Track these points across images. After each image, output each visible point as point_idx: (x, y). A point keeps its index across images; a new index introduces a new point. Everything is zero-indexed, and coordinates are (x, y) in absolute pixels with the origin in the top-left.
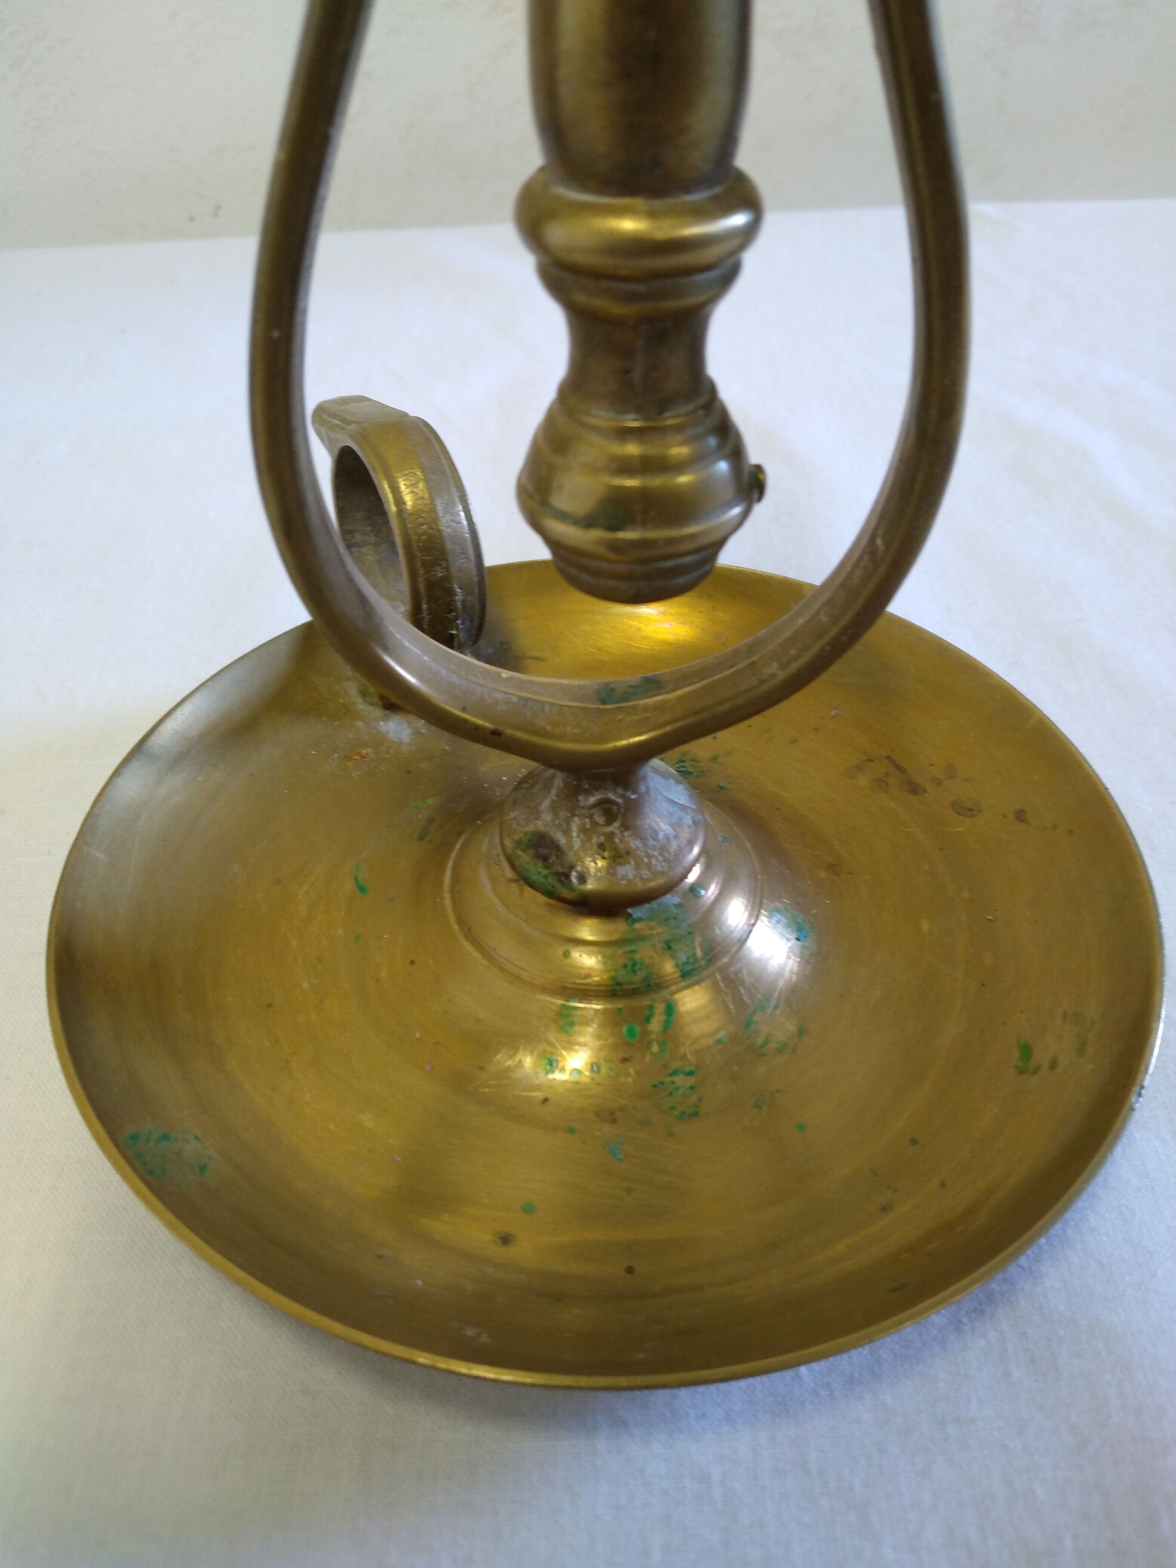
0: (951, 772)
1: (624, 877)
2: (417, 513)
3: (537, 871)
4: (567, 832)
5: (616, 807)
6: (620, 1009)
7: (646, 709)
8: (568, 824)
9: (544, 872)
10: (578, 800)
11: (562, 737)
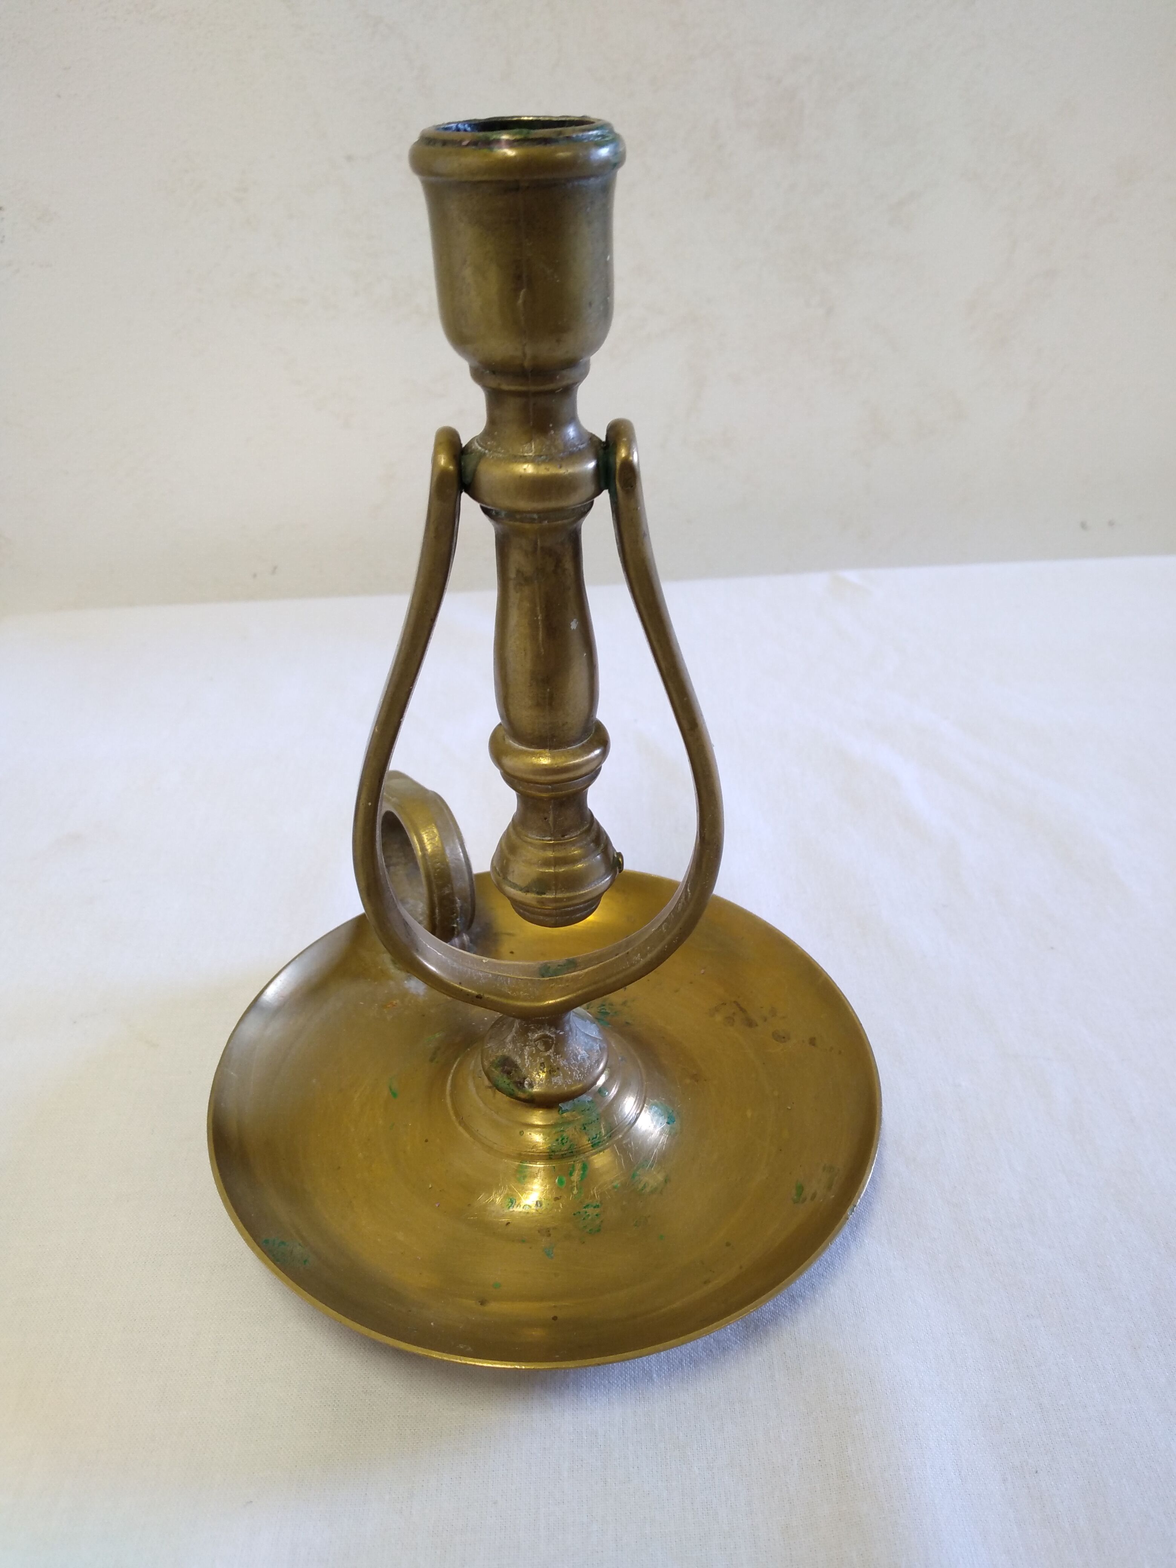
0: (773, 1012)
1: (556, 1084)
2: (434, 855)
3: (504, 1081)
4: (521, 1056)
5: (551, 1040)
6: (554, 1167)
7: (567, 980)
8: (522, 1050)
9: (508, 1081)
10: (528, 1036)
11: (517, 998)
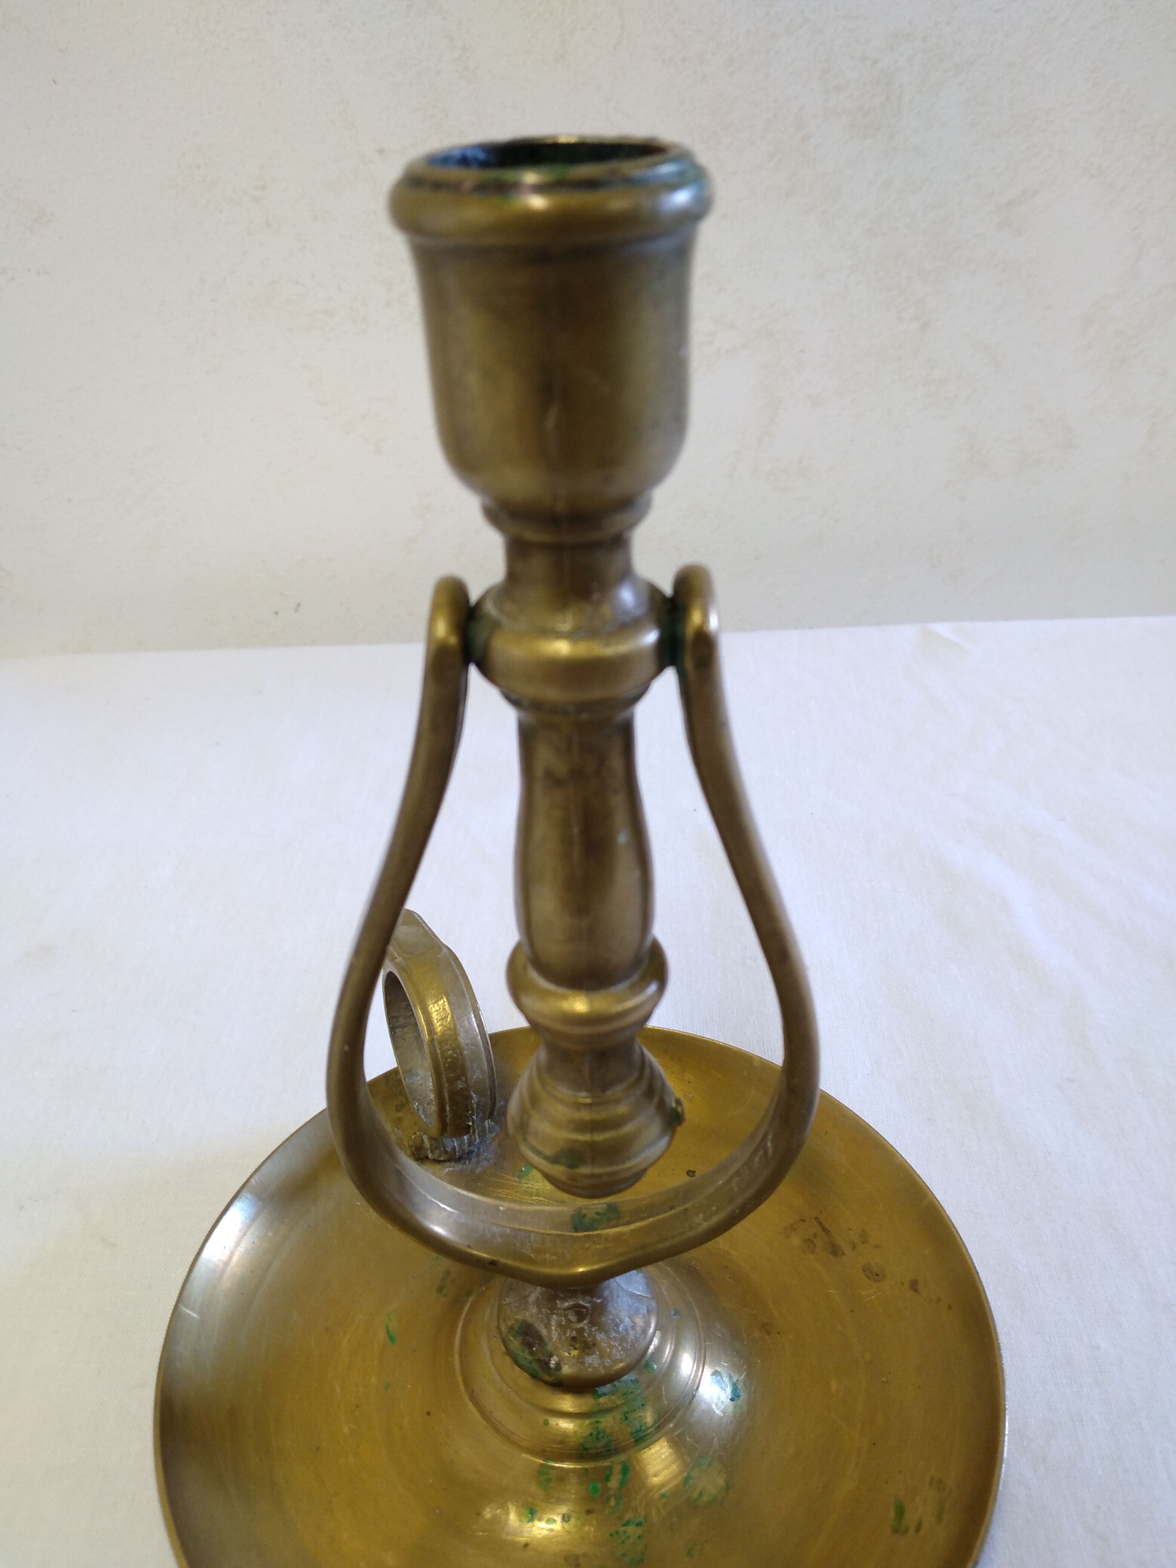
0: (864, 1237)
1: (590, 1365)
3: (525, 1355)
4: (548, 1326)
5: (585, 1310)
6: (586, 1469)
7: (607, 1239)
8: (549, 1319)
9: (529, 1357)
10: (557, 1304)
11: (543, 1263)
